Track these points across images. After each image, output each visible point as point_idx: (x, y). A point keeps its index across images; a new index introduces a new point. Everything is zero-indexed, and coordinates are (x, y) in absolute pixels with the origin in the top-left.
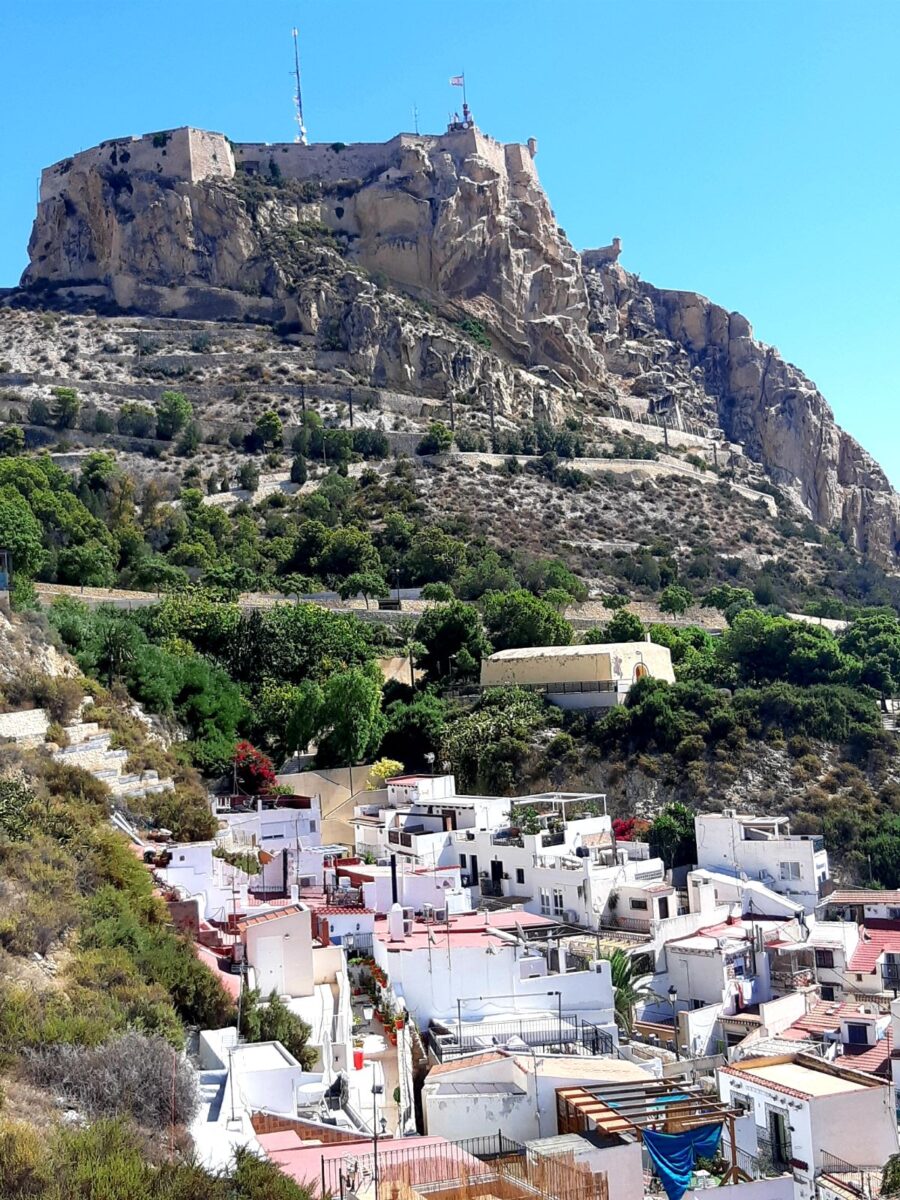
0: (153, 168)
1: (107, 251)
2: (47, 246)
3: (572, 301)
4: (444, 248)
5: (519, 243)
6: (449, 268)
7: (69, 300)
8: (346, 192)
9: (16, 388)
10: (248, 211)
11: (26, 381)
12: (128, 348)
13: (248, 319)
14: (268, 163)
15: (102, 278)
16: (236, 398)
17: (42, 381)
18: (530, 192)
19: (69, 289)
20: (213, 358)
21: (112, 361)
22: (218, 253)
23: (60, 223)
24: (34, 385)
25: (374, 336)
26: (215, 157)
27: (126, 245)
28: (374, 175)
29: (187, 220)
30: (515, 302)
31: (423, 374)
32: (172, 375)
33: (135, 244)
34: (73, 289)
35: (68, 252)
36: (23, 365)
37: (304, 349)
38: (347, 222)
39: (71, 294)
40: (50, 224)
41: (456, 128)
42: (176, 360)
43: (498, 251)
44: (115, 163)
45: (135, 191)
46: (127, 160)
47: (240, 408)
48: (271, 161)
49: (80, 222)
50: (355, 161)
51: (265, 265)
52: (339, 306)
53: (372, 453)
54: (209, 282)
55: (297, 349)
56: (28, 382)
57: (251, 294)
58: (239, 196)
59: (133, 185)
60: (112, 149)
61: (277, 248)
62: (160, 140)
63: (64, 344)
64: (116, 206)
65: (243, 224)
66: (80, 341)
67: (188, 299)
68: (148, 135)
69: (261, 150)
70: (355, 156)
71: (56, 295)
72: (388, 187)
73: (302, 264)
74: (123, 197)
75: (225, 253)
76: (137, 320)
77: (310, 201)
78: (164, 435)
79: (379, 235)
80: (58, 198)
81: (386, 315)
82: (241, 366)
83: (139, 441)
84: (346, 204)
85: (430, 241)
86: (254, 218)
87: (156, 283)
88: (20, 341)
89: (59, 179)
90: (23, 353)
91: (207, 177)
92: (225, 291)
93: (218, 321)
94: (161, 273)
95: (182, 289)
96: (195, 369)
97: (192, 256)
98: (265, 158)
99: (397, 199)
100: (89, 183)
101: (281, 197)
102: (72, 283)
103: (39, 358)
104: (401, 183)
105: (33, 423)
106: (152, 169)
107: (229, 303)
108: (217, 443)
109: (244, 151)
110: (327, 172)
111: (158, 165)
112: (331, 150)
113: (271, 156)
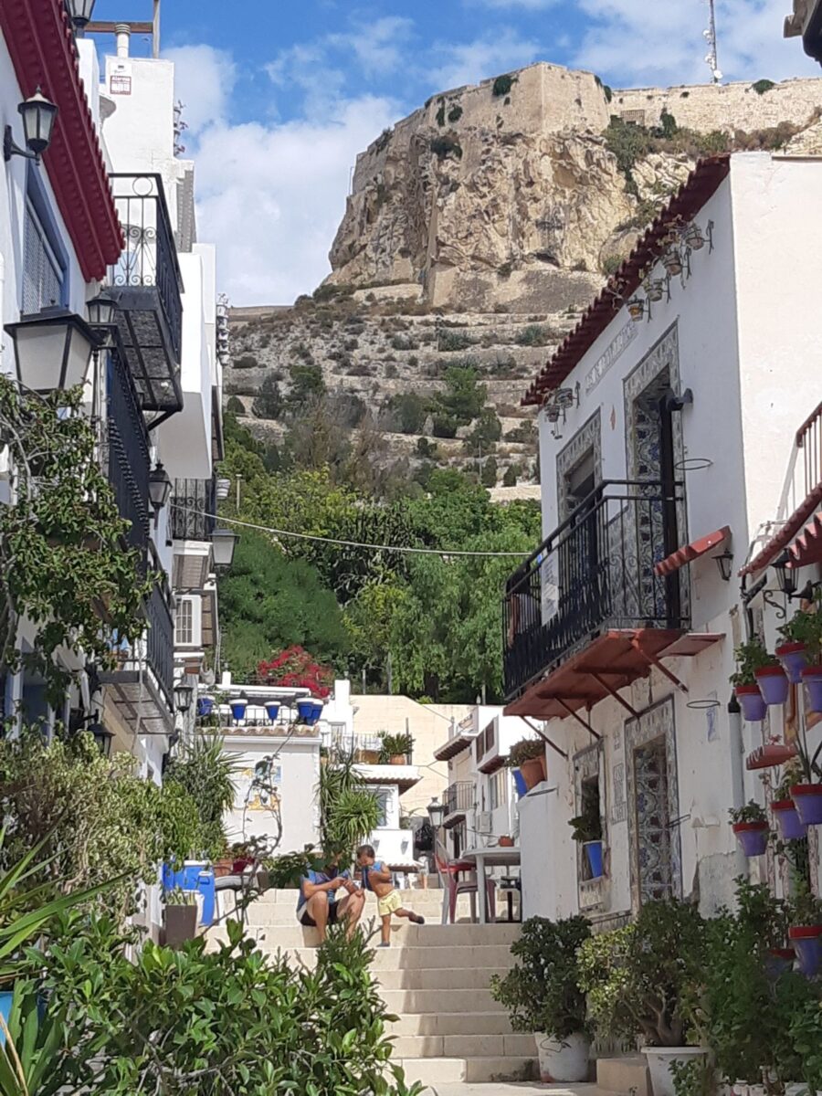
0: (491, 123)
1: (424, 239)
2: (352, 246)
7: (367, 305)
10: (620, 166)
12: (427, 344)
14: (658, 113)
15: (416, 277)
19: (368, 291)
20: (546, 352)
23: (371, 215)
26: (579, 101)
32: (483, 373)
33: (460, 220)
34: (374, 290)
35: (376, 248)
39: (370, 298)
40: (359, 218)
44: (441, 123)
45: (465, 155)
46: (457, 118)
48: (664, 110)
49: (395, 210)
50: (788, 103)
54: (556, 263)
58: (607, 148)
59: (463, 147)
60: (440, 105)
62: (503, 85)
64: (438, 176)
65: (613, 186)
68: (488, 81)
69: (649, 97)
70: (788, 98)
71: (351, 300)
74: (449, 164)
86: (629, 177)
87: (483, 270)
89: (374, 161)
91: (566, 128)
92: (579, 274)
95: (519, 275)
98: (654, 107)
101: (672, 150)
102: (375, 285)
106: (489, 124)
107: (583, 289)
109: (624, 99)
110: (745, 120)
111: (499, 118)
112: (752, 91)
113: (664, 103)
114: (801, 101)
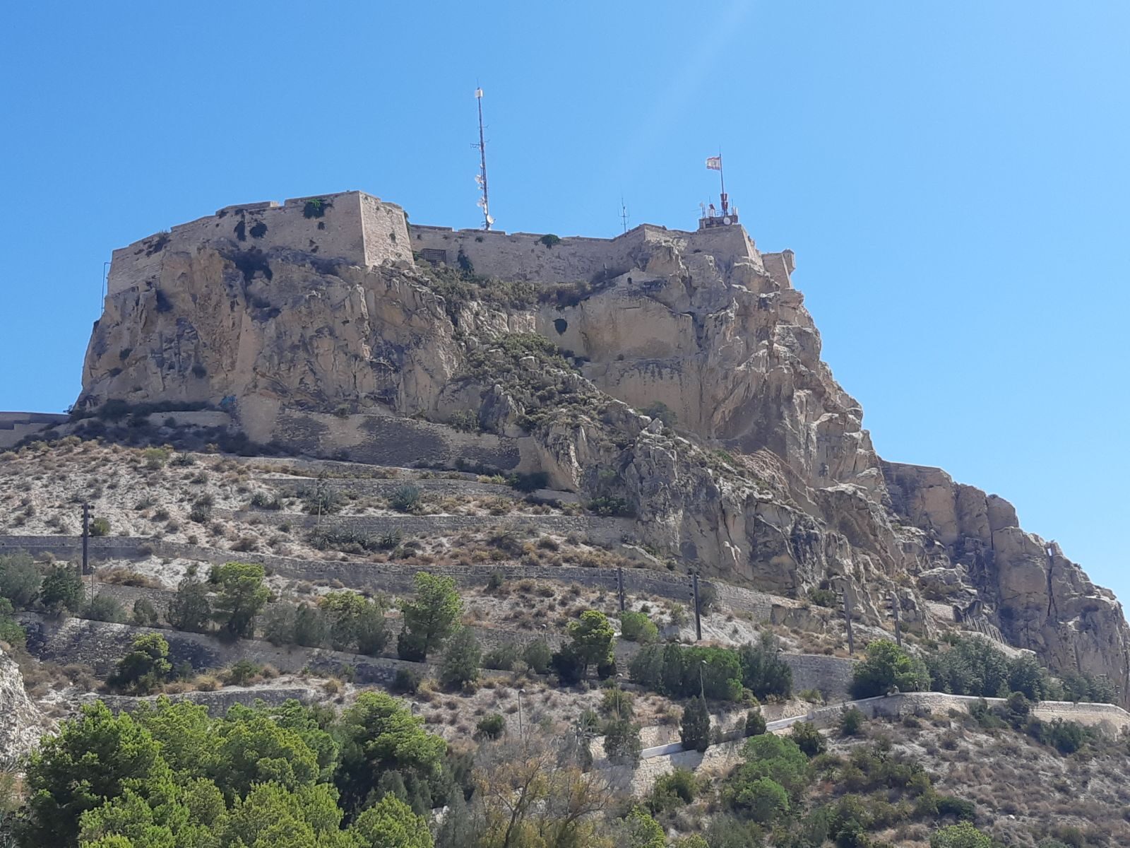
0: (304, 246)
1: (226, 361)
2: (125, 354)
3: (860, 465)
4: (726, 377)
5: (801, 381)
6: (728, 407)
7: (170, 431)
8: (567, 299)
9: (123, 563)
10: (448, 312)
11: (140, 551)
12: (292, 504)
13: (461, 466)
14: (456, 255)
15: (216, 401)
16: (494, 587)
17: (169, 553)
18: (799, 316)
19: (167, 415)
20: (431, 521)
21: (270, 523)
22: (406, 369)
23: (149, 323)
24: (154, 558)
25: (674, 495)
26: (393, 237)
27: (267, 352)
28: (604, 279)
29: (362, 319)
30: (803, 460)
31: (753, 557)
32: (373, 547)
33: (282, 349)
34: (174, 415)
35: (161, 364)
36: (128, 525)
37: (568, 513)
38: (571, 339)
39: (170, 423)
40: (127, 324)
41: (710, 224)
42: (372, 523)
43: (779, 389)
44: (242, 237)
45: (276, 276)
46: (262, 235)
47: (506, 605)
48: (461, 252)
49: (179, 322)
50: (574, 261)
51: (481, 388)
52: (608, 450)
53: (769, 691)
54: (394, 411)
55: (556, 513)
56: (144, 554)
57: (467, 428)
58: (434, 290)
59: (272, 267)
60: (239, 218)
61: (495, 365)
62: (315, 208)
63: (186, 493)
64: (247, 296)
65: (443, 330)
66: (211, 489)
67: (365, 433)
68: (295, 201)
69: (446, 238)
70: (574, 255)
71: (146, 423)
72: (633, 294)
73: (537, 389)
74: (258, 284)
75: (418, 368)
76: (287, 461)
77: (523, 308)
78: (412, 652)
79: (621, 358)
80: (142, 287)
81: (687, 466)
82: (479, 536)
83: (372, 662)
84: (570, 315)
85: (700, 369)
86: (455, 322)
87: (311, 409)
88: (111, 487)
89: (143, 261)
90: (122, 506)
91: (385, 261)
92: (423, 424)
93: (416, 467)
94: (319, 394)
95: (358, 419)
96: (406, 539)
97: (369, 369)
98: (453, 248)
99: (646, 310)
100: (195, 267)
101: (488, 298)
102: (167, 407)
103: (152, 514)
104: (651, 290)
105: (178, 628)
106: (301, 247)
107: (433, 442)
108: (507, 667)
109: (423, 236)
110: (536, 272)
111: (312, 242)
112: (540, 243)
113: (461, 245)
114: (585, 260)
